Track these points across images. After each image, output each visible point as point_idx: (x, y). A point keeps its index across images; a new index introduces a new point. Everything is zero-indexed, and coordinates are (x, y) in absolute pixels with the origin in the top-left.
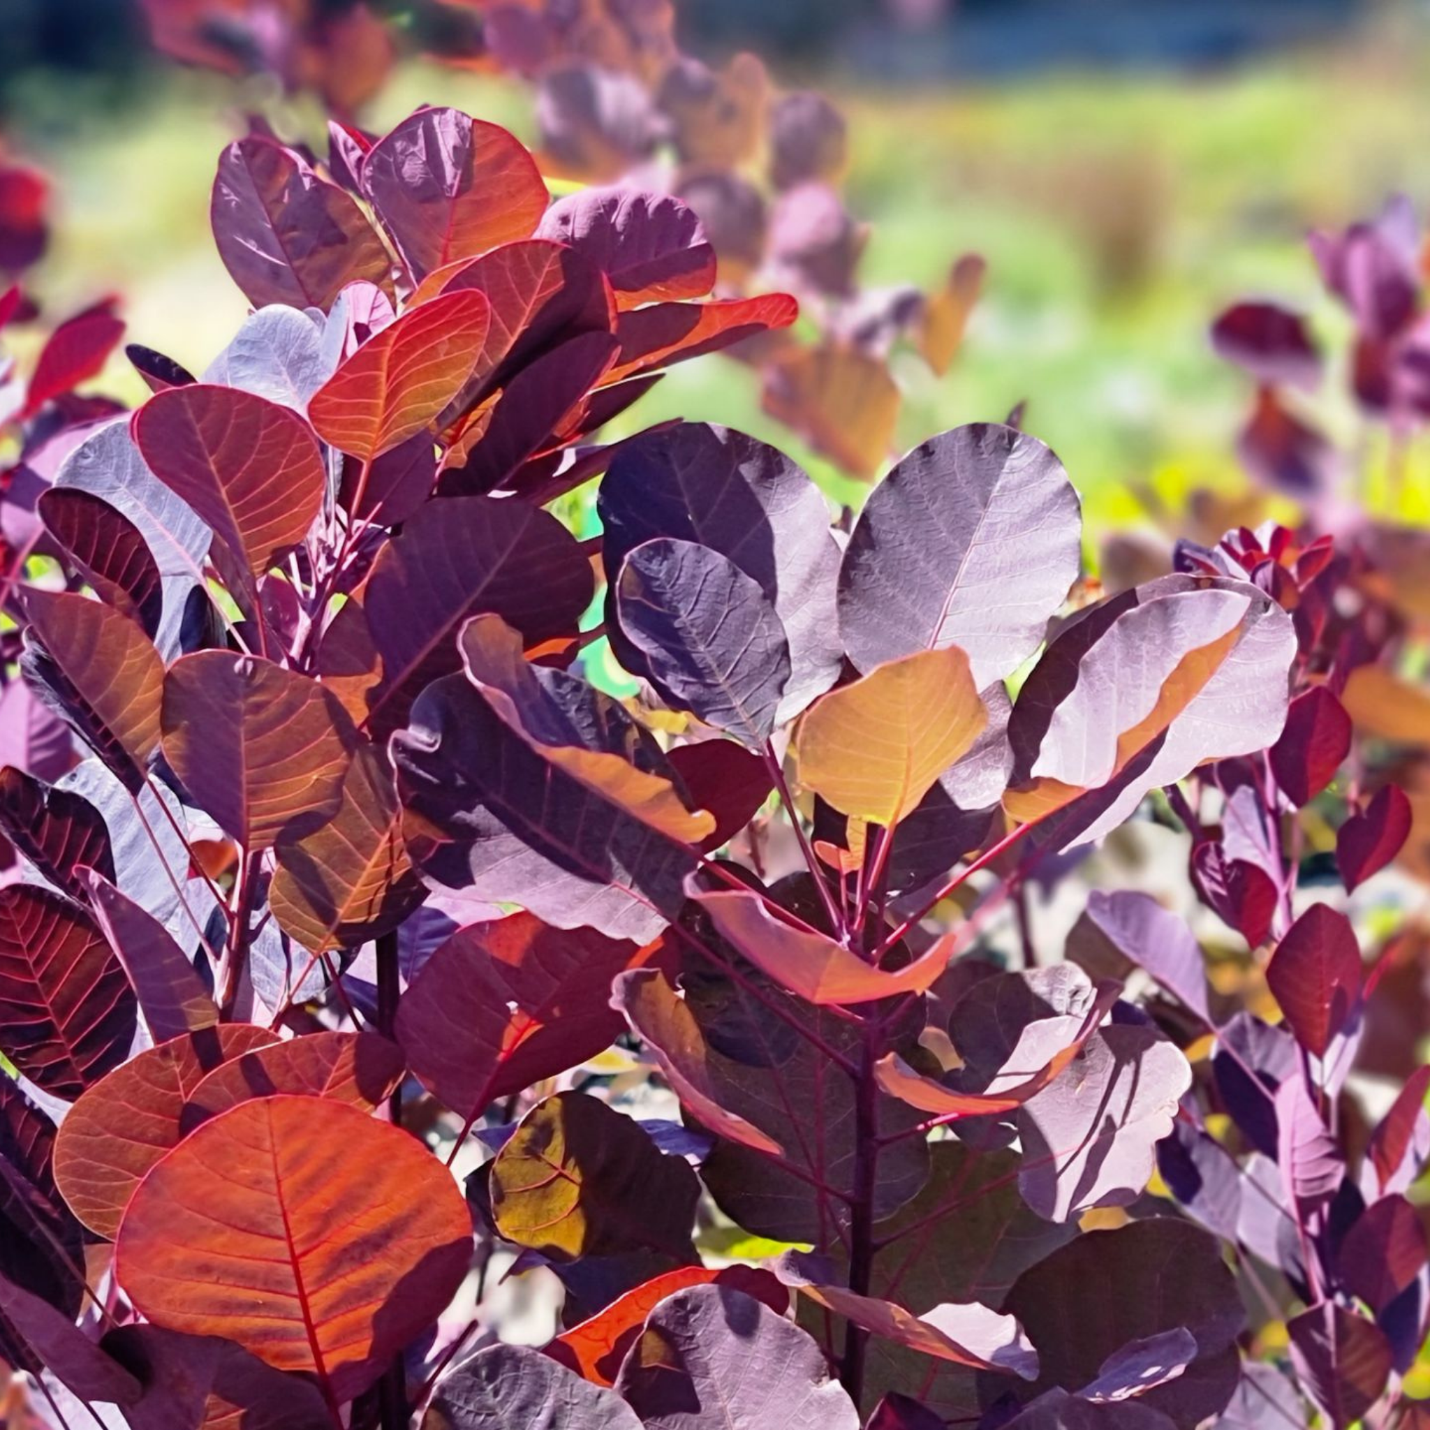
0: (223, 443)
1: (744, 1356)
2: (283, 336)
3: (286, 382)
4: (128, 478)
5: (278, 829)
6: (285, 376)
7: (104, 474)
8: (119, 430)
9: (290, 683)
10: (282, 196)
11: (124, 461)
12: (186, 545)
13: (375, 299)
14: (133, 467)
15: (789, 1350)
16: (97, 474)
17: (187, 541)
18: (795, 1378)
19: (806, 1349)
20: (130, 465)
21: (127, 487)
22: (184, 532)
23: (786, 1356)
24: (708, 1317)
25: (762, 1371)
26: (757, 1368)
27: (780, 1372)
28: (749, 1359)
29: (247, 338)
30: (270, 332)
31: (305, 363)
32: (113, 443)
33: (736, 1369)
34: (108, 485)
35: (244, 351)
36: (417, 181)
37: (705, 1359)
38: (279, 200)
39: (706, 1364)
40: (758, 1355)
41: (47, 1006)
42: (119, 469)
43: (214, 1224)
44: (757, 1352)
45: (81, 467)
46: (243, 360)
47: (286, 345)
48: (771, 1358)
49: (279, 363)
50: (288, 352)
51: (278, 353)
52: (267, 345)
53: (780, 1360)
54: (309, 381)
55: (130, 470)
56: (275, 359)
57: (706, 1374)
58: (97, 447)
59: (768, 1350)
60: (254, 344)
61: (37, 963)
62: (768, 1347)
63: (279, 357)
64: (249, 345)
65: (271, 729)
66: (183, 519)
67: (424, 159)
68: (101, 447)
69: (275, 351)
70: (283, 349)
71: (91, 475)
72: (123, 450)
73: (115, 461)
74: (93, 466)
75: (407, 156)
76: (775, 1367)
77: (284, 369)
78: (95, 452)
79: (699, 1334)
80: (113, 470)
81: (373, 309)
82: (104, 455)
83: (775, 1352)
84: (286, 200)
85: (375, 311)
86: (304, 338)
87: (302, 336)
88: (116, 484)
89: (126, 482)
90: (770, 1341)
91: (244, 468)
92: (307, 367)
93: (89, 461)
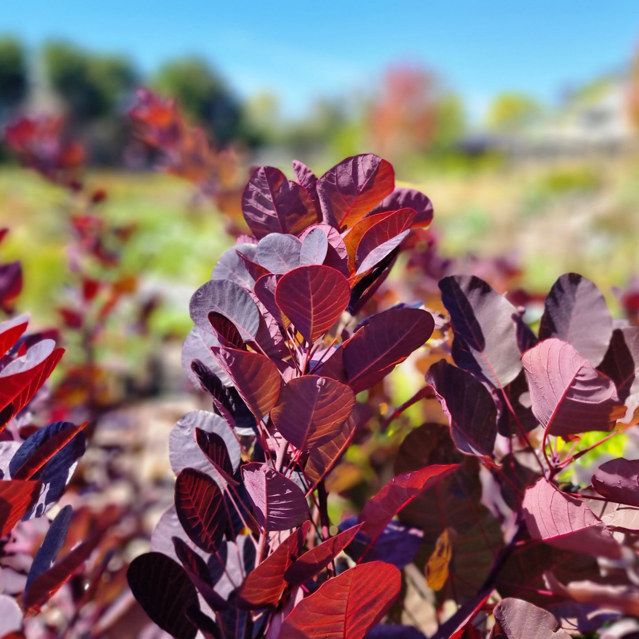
0: (319, 290)
1: (523, 624)
2: (280, 246)
3: (283, 264)
4: (218, 302)
5: (314, 443)
6: (282, 261)
7: (207, 301)
8: (212, 283)
9: (337, 388)
10: (279, 190)
11: (215, 296)
12: (246, 329)
13: (330, 231)
14: (220, 298)
15: (542, 620)
16: (204, 301)
17: (247, 327)
18: (545, 630)
19: (549, 618)
20: (218, 297)
21: (218, 306)
22: (245, 323)
23: (541, 622)
24: (508, 611)
25: (531, 629)
26: (529, 628)
27: (539, 628)
28: (525, 625)
29: (264, 246)
30: (274, 244)
31: (292, 256)
32: (210, 289)
33: (520, 629)
34: (209, 306)
35: (264, 252)
36: (346, 184)
37: (509, 628)
38: (278, 191)
39: (510, 629)
40: (529, 623)
41: (198, 516)
42: (214, 299)
43: (321, 615)
44: (528, 621)
45: (198, 299)
46: (263, 255)
47: (282, 249)
48: (534, 623)
49: (279, 256)
50: (283, 252)
51: (278, 252)
52: (273, 249)
53: (539, 623)
54: (295, 263)
55: (218, 299)
56: (277, 254)
57: (510, 633)
58: (204, 290)
59: (534, 621)
60: (267, 249)
61: (194, 499)
62: (532, 620)
63: (279, 254)
64: (265, 249)
65: (326, 406)
66: (244, 318)
67: (351, 175)
68: (205, 290)
69: (277, 251)
70: (281, 251)
71: (203, 302)
72: (215, 291)
73: (212, 296)
74: (203, 298)
75: (343, 173)
76: (537, 626)
77: (281, 258)
78: (203, 292)
79: (506, 618)
80: (211, 300)
81: (329, 235)
82: (207, 293)
83: (536, 621)
84: (280, 191)
85: (330, 235)
86: (290, 246)
87: (289, 245)
88: (213, 305)
89: (217, 304)
90: (534, 617)
91: (324, 301)
92: (293, 258)
93: (201, 296)
